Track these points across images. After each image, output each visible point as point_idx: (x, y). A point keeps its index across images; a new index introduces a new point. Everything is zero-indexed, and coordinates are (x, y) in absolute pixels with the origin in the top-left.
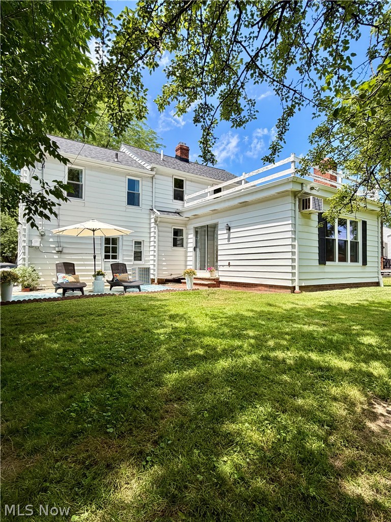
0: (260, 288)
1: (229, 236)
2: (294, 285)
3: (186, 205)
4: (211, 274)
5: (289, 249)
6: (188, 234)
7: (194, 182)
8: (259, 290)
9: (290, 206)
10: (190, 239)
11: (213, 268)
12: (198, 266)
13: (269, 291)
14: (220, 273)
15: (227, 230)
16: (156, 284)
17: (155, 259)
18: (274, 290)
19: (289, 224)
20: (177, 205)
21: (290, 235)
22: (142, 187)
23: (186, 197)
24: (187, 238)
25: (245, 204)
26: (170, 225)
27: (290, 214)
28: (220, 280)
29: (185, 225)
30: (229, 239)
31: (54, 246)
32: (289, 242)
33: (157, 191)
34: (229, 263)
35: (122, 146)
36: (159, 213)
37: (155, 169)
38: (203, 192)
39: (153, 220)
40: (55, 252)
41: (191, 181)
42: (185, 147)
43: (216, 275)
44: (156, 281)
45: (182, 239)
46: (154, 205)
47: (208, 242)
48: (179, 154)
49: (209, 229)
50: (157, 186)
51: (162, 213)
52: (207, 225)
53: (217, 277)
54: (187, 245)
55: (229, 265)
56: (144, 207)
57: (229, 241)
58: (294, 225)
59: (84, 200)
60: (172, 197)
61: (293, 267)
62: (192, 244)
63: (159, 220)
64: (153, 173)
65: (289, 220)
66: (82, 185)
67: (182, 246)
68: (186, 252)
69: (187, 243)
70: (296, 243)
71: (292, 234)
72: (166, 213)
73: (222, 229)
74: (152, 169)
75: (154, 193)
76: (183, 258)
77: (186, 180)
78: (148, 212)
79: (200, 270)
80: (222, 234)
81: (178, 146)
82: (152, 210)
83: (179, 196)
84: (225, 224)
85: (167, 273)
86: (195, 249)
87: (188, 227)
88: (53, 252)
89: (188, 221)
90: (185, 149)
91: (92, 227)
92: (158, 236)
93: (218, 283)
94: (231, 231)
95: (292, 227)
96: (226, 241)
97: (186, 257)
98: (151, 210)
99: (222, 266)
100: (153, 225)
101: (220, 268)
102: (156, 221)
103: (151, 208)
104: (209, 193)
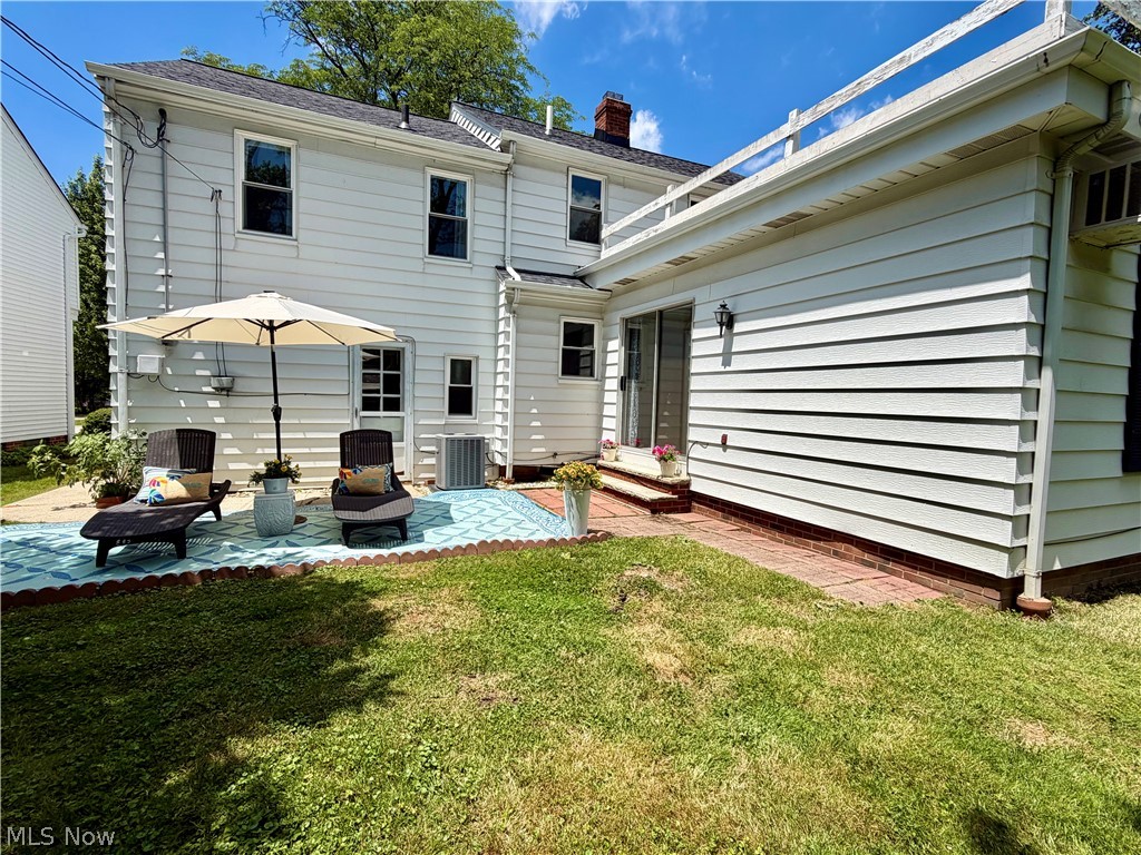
0: (842, 547)
1: (728, 345)
2: (1018, 573)
3: (606, 253)
4: (663, 468)
5: (1010, 407)
6: (606, 339)
7: (631, 187)
8: (836, 554)
9: (1030, 208)
10: (612, 355)
11: (671, 449)
12: (633, 433)
13: (882, 569)
14: (695, 468)
15: (721, 324)
16: (508, 482)
17: (506, 410)
18: (909, 571)
19: (1016, 293)
20: (581, 255)
21: (1018, 343)
22: (473, 204)
23: (605, 233)
24: (605, 352)
25: (793, 227)
26: (553, 314)
27: (1029, 243)
28: (693, 488)
29: (601, 313)
30: (727, 356)
31: (208, 373)
32: (1014, 375)
33: (520, 213)
34: (724, 438)
35: (454, 108)
36: (517, 277)
37: (512, 148)
38: (650, 208)
39: (502, 300)
40: (209, 389)
41: (624, 185)
42: (618, 106)
43: (681, 470)
44: (509, 473)
45: (592, 353)
46: (508, 254)
47: (663, 362)
48: (603, 126)
49: (665, 323)
50: (520, 199)
51: (529, 277)
52: (661, 312)
53: (684, 477)
54: (604, 371)
55: (724, 444)
56: (478, 259)
57: (726, 363)
58: (1042, 297)
59: (296, 240)
60: (564, 233)
61: (1023, 493)
62: (616, 367)
63: (518, 296)
64: (507, 158)
65: (1018, 275)
66: (291, 194)
67: (592, 375)
68: (602, 390)
69: (605, 365)
70: (1045, 383)
71: (1030, 342)
72: (544, 278)
73: (705, 324)
74: (504, 148)
75: (509, 219)
76: (590, 408)
77: (609, 181)
78: (491, 274)
79: (638, 446)
80: (705, 340)
81: (600, 103)
82: (504, 269)
83: (587, 229)
84: (716, 306)
85: (543, 450)
86: (623, 384)
87: (606, 317)
88: (205, 389)
89: (606, 300)
90: (618, 111)
91: (265, 317)
92: (517, 345)
93: (683, 499)
94: (738, 328)
95: (1032, 308)
96: (717, 365)
97: (601, 404)
98: (498, 268)
99: (702, 444)
100: (502, 312)
101: (695, 452)
102: (510, 301)
103: (501, 264)
104: (668, 209)
